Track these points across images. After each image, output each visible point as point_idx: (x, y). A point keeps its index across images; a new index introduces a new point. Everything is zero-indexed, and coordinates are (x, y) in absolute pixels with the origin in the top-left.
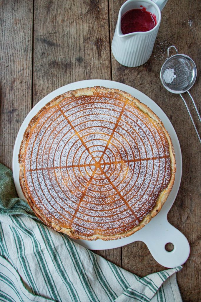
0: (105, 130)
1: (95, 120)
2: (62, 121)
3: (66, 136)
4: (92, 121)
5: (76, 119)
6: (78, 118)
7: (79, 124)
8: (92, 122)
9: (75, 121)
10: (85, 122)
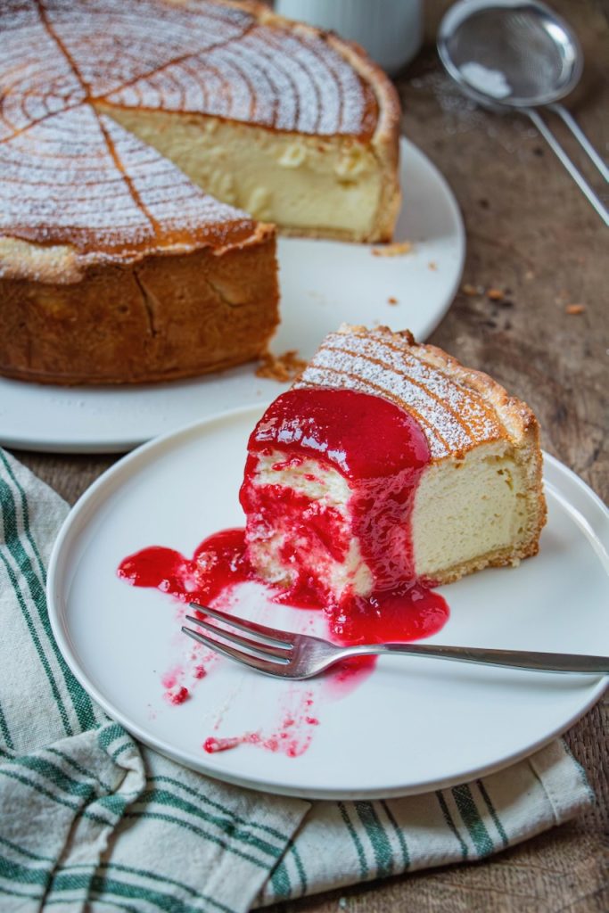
0: (14, 156)
1: (33, 184)
2: (164, 202)
3: (162, 169)
4: (45, 183)
5: (105, 197)
6: (92, 199)
7: (99, 182)
8: (50, 180)
9: (112, 192)
10: (73, 184)
